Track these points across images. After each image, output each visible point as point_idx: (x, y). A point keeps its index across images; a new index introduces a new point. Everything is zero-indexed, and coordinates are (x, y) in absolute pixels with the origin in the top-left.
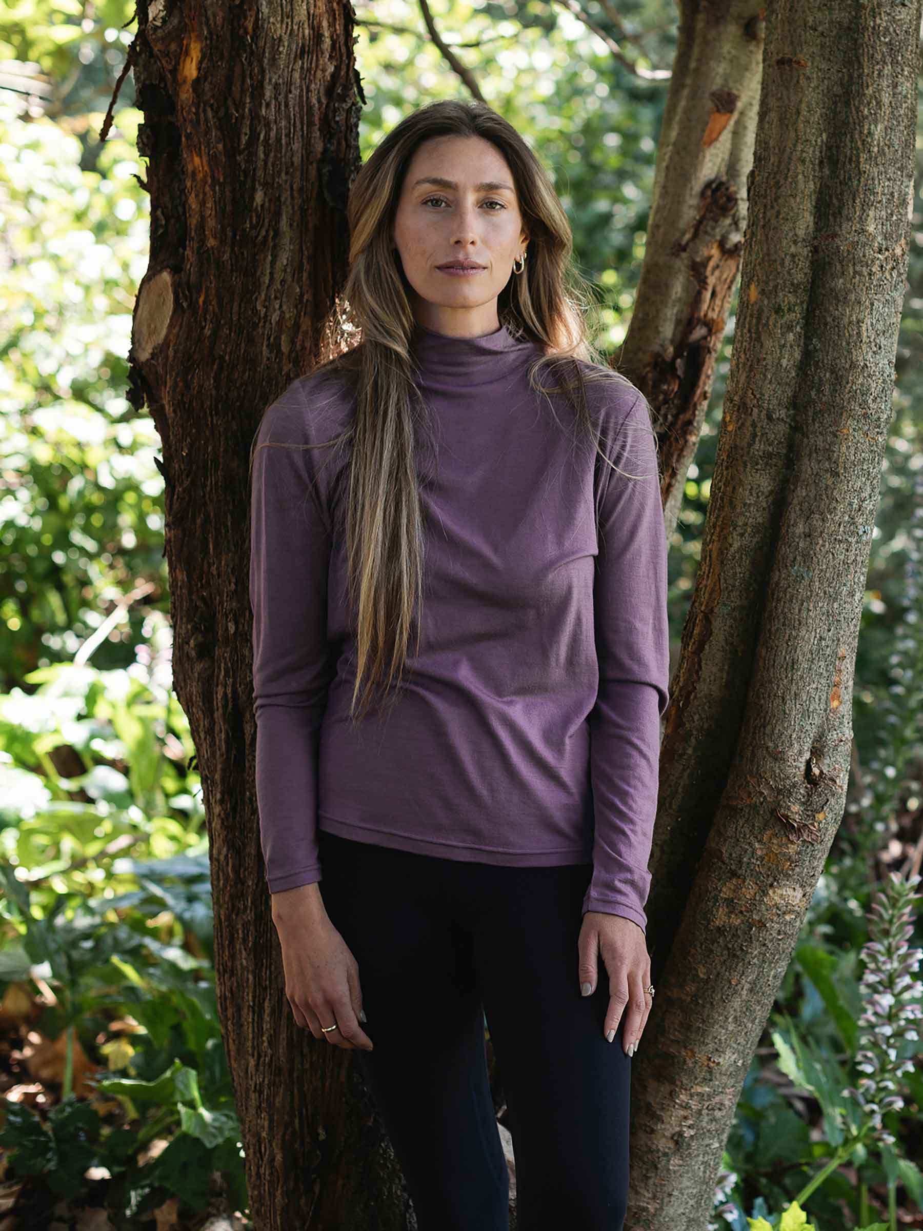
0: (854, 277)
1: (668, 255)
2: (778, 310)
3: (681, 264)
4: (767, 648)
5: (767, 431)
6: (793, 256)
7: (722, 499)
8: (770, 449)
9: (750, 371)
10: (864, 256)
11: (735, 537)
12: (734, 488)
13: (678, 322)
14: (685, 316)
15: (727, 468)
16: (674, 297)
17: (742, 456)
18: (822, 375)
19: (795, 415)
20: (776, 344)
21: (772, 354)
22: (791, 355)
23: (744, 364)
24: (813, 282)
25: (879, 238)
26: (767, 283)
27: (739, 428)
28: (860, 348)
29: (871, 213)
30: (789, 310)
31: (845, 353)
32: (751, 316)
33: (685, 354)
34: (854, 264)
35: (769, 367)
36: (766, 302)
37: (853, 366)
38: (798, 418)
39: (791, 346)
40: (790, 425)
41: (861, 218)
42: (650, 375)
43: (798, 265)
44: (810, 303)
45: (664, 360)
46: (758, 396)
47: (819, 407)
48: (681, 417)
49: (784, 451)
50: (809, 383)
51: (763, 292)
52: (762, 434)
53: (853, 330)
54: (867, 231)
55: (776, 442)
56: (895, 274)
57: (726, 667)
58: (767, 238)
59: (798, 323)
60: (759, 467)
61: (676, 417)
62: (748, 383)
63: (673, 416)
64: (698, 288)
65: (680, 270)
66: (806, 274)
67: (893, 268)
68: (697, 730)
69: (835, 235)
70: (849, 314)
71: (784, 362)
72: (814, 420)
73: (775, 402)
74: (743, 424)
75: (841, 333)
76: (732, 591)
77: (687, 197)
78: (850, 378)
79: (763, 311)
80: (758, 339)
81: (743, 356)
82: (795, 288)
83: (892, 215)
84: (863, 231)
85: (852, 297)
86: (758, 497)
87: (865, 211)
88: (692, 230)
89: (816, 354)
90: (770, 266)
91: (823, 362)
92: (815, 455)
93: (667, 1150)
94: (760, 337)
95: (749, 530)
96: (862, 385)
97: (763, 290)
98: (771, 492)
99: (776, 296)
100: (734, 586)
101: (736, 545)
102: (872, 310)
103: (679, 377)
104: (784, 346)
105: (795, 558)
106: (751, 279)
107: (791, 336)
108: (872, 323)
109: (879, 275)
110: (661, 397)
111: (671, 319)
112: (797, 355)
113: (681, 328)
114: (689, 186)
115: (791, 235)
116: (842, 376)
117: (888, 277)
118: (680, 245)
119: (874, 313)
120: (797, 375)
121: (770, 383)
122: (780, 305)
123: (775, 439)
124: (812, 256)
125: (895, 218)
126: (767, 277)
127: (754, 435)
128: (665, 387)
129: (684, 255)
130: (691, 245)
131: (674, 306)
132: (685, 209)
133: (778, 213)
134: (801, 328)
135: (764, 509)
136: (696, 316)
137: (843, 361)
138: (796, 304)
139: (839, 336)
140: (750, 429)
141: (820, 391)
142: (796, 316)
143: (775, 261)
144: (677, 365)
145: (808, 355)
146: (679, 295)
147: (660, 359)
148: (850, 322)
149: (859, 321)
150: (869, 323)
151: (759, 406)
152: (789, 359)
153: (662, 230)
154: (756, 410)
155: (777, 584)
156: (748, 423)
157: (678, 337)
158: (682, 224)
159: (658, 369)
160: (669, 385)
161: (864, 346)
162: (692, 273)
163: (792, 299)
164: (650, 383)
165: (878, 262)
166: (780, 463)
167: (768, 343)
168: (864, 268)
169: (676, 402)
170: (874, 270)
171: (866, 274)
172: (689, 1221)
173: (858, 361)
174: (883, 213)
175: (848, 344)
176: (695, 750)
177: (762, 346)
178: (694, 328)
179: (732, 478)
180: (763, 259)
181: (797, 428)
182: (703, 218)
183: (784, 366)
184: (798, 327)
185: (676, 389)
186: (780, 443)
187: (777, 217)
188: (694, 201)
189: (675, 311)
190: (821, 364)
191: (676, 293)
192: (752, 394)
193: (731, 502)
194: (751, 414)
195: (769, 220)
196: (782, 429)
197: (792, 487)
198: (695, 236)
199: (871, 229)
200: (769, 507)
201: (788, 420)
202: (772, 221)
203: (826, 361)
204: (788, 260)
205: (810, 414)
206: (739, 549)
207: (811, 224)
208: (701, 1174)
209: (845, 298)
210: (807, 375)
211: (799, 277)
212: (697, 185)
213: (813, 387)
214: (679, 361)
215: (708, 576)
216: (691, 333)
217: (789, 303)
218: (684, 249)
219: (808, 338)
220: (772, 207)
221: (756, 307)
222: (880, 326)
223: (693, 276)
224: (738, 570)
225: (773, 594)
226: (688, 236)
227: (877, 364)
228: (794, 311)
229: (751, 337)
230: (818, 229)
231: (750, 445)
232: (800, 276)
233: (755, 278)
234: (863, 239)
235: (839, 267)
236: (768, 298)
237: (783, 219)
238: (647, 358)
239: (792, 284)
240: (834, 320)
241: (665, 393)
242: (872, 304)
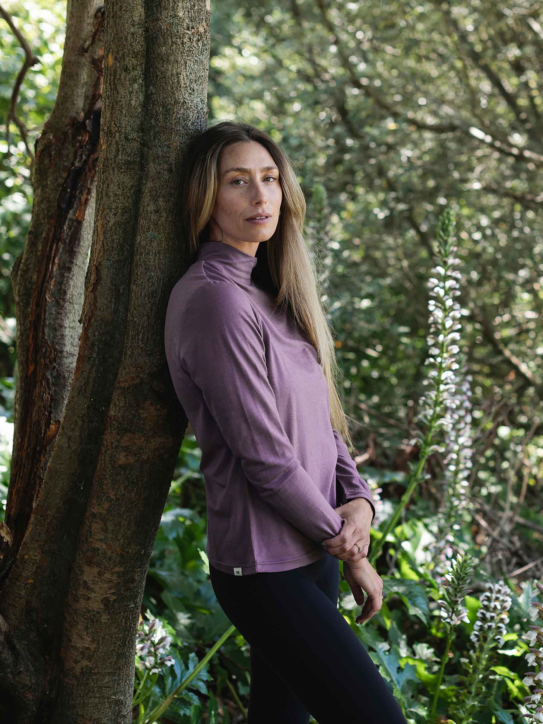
0: (172, 46)
1: (76, 55)
2: (126, 70)
3: (85, 60)
4: (136, 284)
5: (126, 147)
6: (133, 34)
7: (102, 193)
8: (129, 159)
9: (112, 110)
10: (178, 32)
11: (111, 216)
12: (108, 185)
13: (86, 97)
14: (90, 93)
15: (103, 173)
16: (82, 81)
17: (111, 164)
18: (157, 109)
19: (143, 136)
20: (127, 91)
21: (124, 98)
22: (137, 98)
23: (109, 106)
24: (147, 51)
25: (187, 21)
26: (117, 53)
27: (108, 147)
28: (180, 90)
29: (180, 5)
30: (133, 68)
31: (171, 94)
32: (110, 75)
33: (92, 117)
34: (172, 37)
35: (123, 106)
36: (118, 65)
37: (176, 102)
38: (145, 138)
39: (137, 93)
40: (140, 143)
41: (173, 8)
42: (70, 131)
43: (136, 40)
44: (146, 64)
45: (78, 122)
46: (118, 125)
47: (157, 129)
48: (92, 156)
49: (138, 159)
50: (149, 115)
51: (116, 59)
52: (123, 150)
53: (174, 79)
54: (178, 16)
55: (132, 154)
56: (200, 44)
57: (113, 300)
58: (116, 24)
59: (140, 78)
60: (123, 170)
61: (88, 157)
62: (112, 117)
63: (86, 156)
64: (97, 75)
65: (85, 65)
66: (142, 45)
67: (198, 40)
68: (97, 341)
69: (158, 19)
70: (171, 69)
71: (133, 103)
72: (154, 138)
73: (129, 128)
74: (110, 144)
75: (167, 82)
76: (112, 251)
77: (86, 18)
78: (175, 110)
79: (117, 71)
80: (116, 89)
81: (107, 101)
82: (136, 55)
83: (194, 6)
84: (176, 16)
85: (172, 58)
86: (124, 190)
87: (175, 3)
88: (91, 38)
89: (153, 96)
90: (119, 41)
91: (157, 101)
92: (157, 160)
93: (99, 610)
94: (116, 87)
95: (120, 211)
96: (183, 114)
97: (116, 57)
98: (132, 187)
99: (124, 60)
100: (113, 247)
101: (112, 221)
102: (186, 66)
103: (88, 131)
104: (132, 92)
105: (149, 227)
106: (109, 51)
107: (136, 86)
108: (187, 75)
109: (189, 44)
110: (78, 145)
111: (82, 95)
112: (141, 98)
113: (88, 101)
114: (86, 11)
115: (130, 20)
116: (169, 109)
117: (196, 46)
118: (83, 48)
119: (188, 68)
120: (143, 111)
121: (125, 116)
122: (127, 66)
123: (132, 152)
124: (145, 34)
125: (196, 8)
126: (118, 49)
127: (118, 150)
128: (80, 138)
129: (87, 55)
130: (90, 48)
131: (83, 87)
132: (85, 25)
133: (121, 7)
134: (142, 80)
135: (128, 197)
136: (97, 93)
137: (170, 99)
138: (137, 65)
139: (166, 84)
140: (115, 146)
141: (157, 120)
142: (138, 72)
143: (122, 38)
144: (87, 124)
145: (148, 97)
146: (85, 80)
147: (76, 122)
148: (172, 75)
149: (177, 74)
150: (184, 74)
151: (120, 132)
152: (137, 100)
153: (71, 40)
154: (117, 134)
155: (140, 244)
156: (114, 142)
157: (87, 107)
158: (84, 35)
159: (75, 127)
160: (83, 137)
161: (183, 90)
162: (93, 66)
163: (135, 62)
164: (70, 136)
165: (187, 35)
166: (136, 168)
167: (122, 91)
168: (178, 40)
169: (87, 147)
170: (185, 41)
171: (180, 43)
172: (119, 655)
173: (179, 99)
174: (188, 4)
175: (172, 88)
176: (98, 354)
177: (118, 93)
178: (97, 101)
179: (107, 179)
180: (114, 37)
181: (144, 144)
182: (97, 30)
183: (133, 105)
184: (140, 80)
185: (87, 139)
186: (135, 154)
187: (120, 10)
188: (90, 21)
189: (84, 91)
190: (156, 103)
191: (84, 79)
192: (115, 124)
193: (107, 194)
194: (115, 137)
195: (116, 12)
196: (136, 145)
197: (144, 182)
198: (93, 42)
199: (181, 14)
200: (131, 196)
201: (139, 140)
202: (118, 13)
203: (159, 100)
204: (129, 36)
205: (152, 134)
206: (114, 223)
207: (143, 14)
208: (123, 624)
209: (168, 59)
210: (148, 110)
211: (138, 48)
212: (92, 11)
213: (152, 118)
214: (87, 121)
215: (97, 243)
216: (95, 103)
217: (133, 64)
218: (87, 52)
219: (147, 86)
220: (117, 4)
221: (113, 69)
222: (193, 77)
223: (94, 68)
224: (115, 237)
225: (137, 251)
226: (88, 43)
227: (192, 101)
228: (137, 70)
229: (111, 88)
230: (147, 16)
231: (116, 157)
232: (139, 46)
233: (111, 50)
234: (176, 21)
235: (162, 40)
236: (119, 62)
237: (124, 10)
238: (67, 121)
239: (134, 52)
240: (162, 74)
241: (80, 142)
242: (186, 63)
